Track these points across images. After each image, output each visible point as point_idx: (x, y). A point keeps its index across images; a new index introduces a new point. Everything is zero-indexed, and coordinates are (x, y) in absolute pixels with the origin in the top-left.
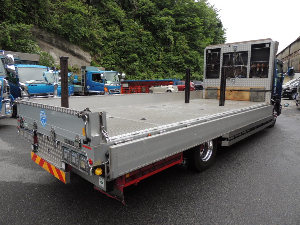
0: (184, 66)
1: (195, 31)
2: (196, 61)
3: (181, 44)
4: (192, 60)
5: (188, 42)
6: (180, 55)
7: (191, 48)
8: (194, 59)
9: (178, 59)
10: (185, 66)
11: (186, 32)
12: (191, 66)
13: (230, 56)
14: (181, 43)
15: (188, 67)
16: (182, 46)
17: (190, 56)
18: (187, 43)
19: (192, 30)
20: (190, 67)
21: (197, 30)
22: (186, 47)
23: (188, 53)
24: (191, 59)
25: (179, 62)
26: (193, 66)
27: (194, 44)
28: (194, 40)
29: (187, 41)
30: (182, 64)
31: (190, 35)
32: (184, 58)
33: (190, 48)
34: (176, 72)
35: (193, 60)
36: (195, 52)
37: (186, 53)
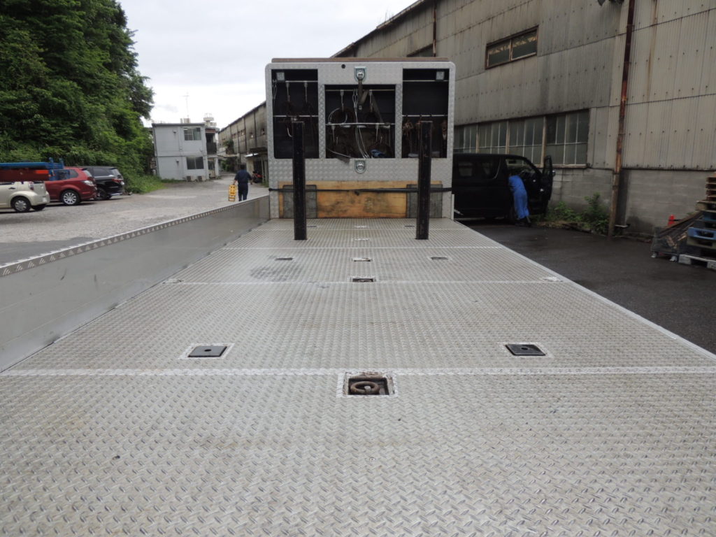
0: (38, 123)
1: (59, 20)
2: (76, 110)
3: (18, 55)
4: (62, 106)
5: (42, 50)
6: (20, 88)
7: (53, 69)
8: (70, 103)
9: (18, 101)
10: (42, 123)
11: (29, 19)
12: (63, 124)
13: (342, 94)
14: (19, 51)
15: (52, 125)
16: (25, 60)
17: (55, 95)
18: (40, 55)
19: (50, 18)
20: (59, 126)
21: (64, 18)
22: (38, 65)
23: (46, 83)
24: (59, 104)
25: (23, 109)
26: (69, 123)
27: (60, 59)
28: (61, 49)
29: (40, 47)
30: (31, 116)
31: (45, 31)
32: (35, 98)
33: (51, 70)
34: (16, 139)
35: (68, 107)
36: (68, 83)
37: (38, 82)
